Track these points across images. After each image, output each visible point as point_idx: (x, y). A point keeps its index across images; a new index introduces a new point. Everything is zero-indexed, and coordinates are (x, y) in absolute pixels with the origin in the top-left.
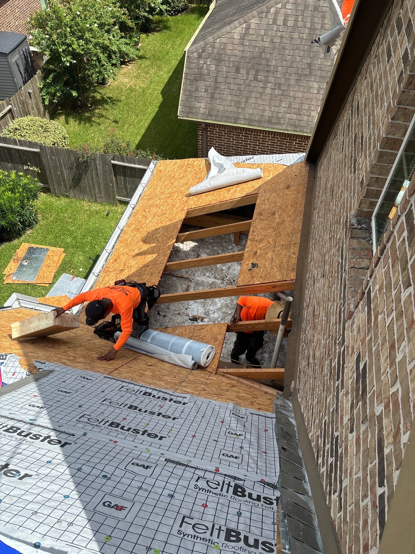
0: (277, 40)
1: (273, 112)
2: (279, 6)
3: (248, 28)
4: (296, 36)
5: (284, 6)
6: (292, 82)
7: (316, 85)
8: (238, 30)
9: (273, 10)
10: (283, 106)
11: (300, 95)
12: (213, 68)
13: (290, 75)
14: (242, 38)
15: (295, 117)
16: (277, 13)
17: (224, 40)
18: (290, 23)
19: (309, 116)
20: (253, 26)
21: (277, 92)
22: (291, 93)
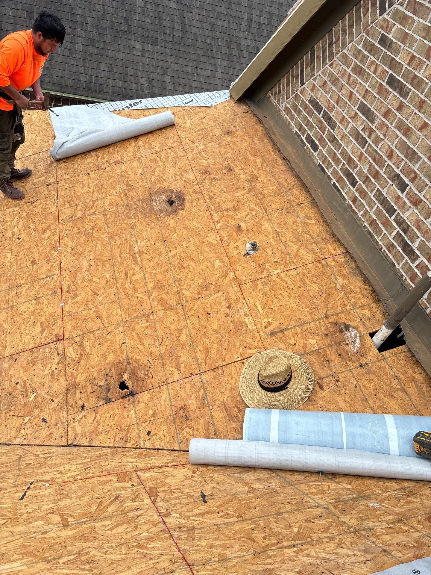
1: (90, 76)
6: (109, 39)
7: (138, 45)
10: (102, 68)
11: (122, 56)
13: (105, 29)
15: (120, 84)
19: (138, 83)
21: (91, 50)
22: (110, 53)
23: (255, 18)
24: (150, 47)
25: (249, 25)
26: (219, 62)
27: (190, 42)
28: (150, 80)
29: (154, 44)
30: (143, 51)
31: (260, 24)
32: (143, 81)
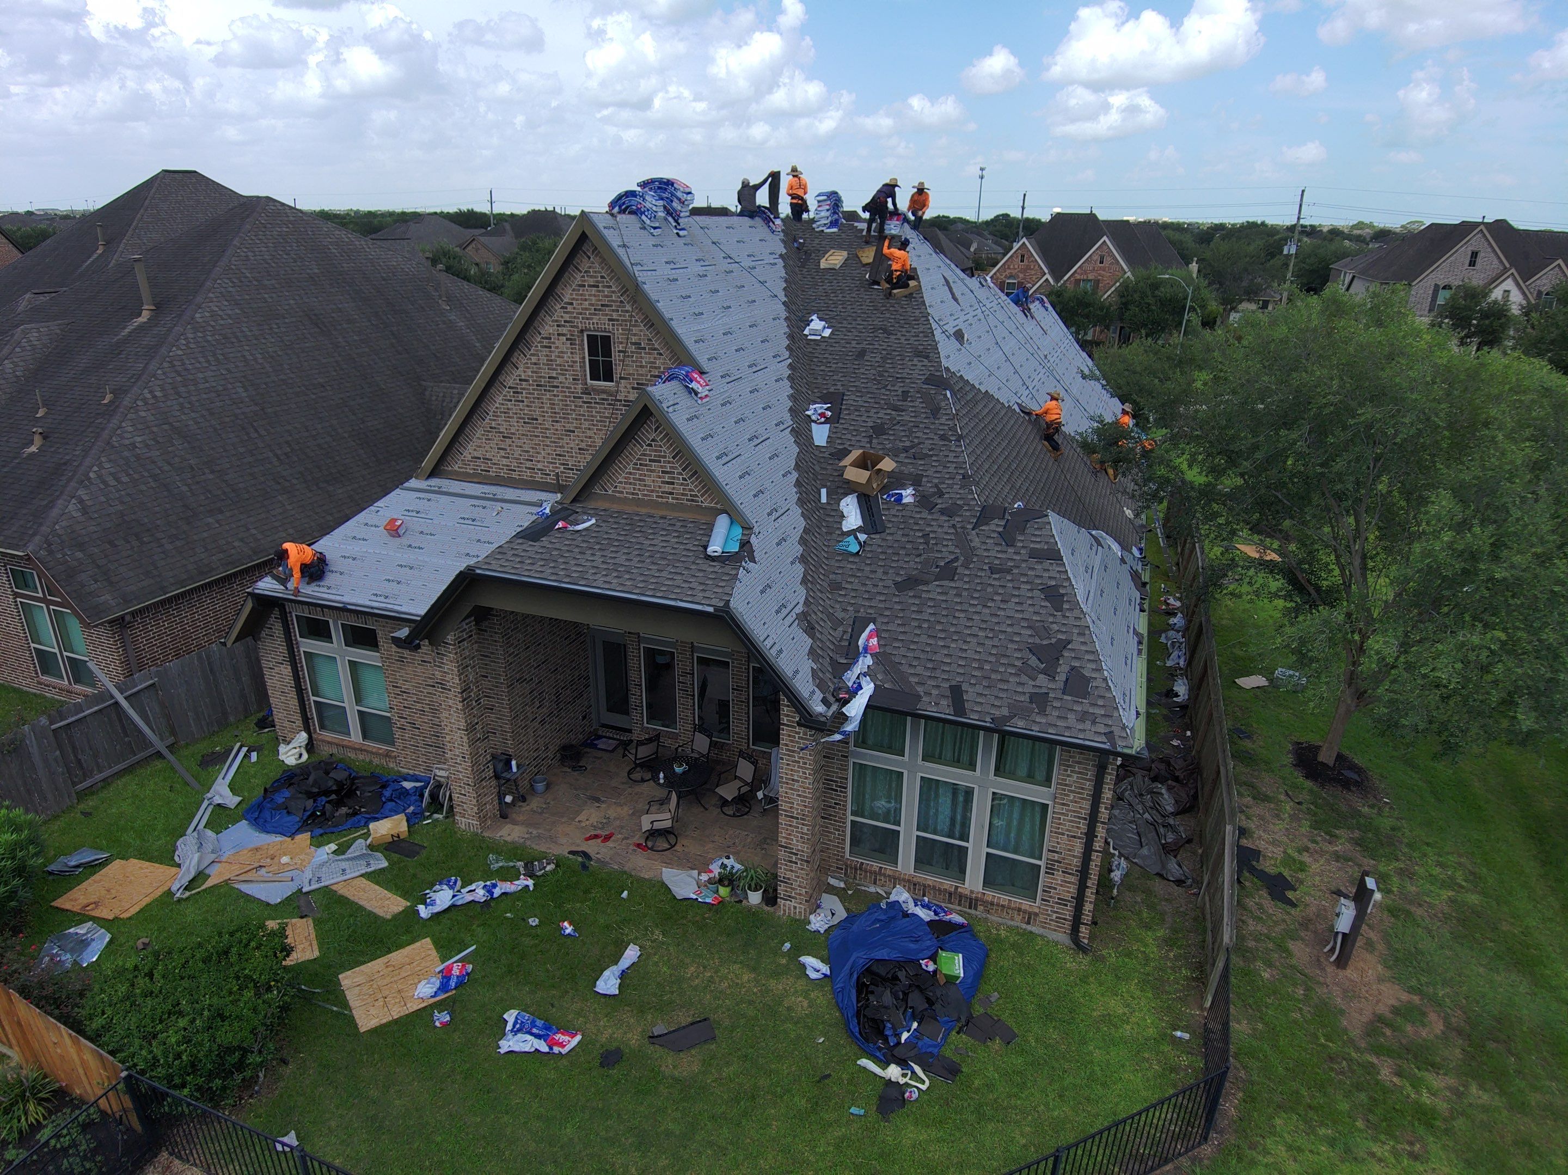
0: (127, 499)
1: (195, 563)
2: (95, 468)
3: (81, 501)
4: (143, 487)
5: (100, 466)
6: (185, 527)
7: (210, 520)
8: (71, 507)
9: (92, 475)
10: (198, 552)
11: (205, 535)
12: (79, 555)
13: (176, 522)
14: (85, 511)
15: (222, 556)
16: (100, 477)
17: (64, 524)
18: (125, 479)
19: (234, 548)
20: (85, 498)
21: (178, 543)
22: (195, 537)
23: (279, 452)
24: (220, 517)
25: (279, 459)
26: (280, 498)
27: (246, 496)
28: (242, 540)
29: (221, 512)
30: (218, 522)
31: (285, 454)
32: (236, 544)
